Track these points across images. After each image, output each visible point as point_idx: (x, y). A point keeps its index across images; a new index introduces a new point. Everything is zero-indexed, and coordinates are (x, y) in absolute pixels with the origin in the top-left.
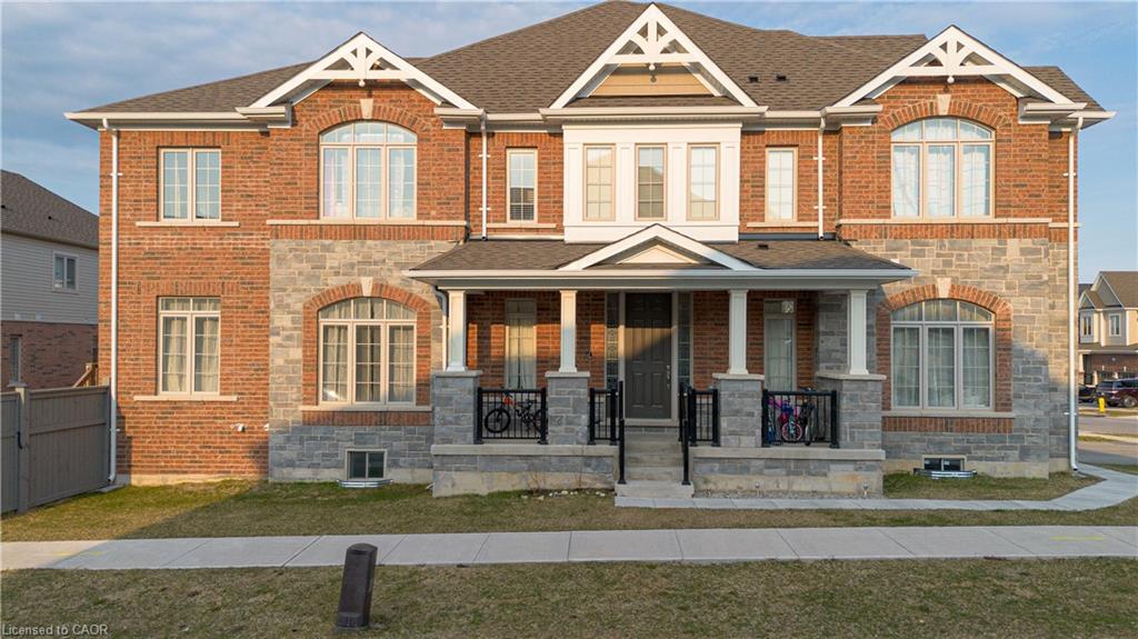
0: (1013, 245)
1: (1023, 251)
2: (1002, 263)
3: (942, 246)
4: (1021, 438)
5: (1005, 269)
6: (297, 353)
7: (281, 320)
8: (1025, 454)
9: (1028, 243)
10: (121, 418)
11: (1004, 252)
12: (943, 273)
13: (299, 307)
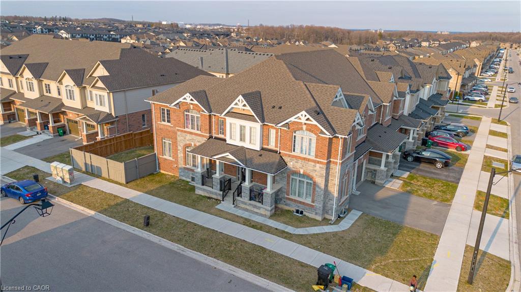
0: (318, 165)
1: (320, 167)
2: (315, 169)
3: (302, 162)
4: (316, 210)
5: (316, 171)
6: (182, 155)
7: (179, 148)
8: (316, 214)
9: (321, 166)
10: (158, 159)
11: (315, 166)
12: (302, 168)
13: (182, 146)
